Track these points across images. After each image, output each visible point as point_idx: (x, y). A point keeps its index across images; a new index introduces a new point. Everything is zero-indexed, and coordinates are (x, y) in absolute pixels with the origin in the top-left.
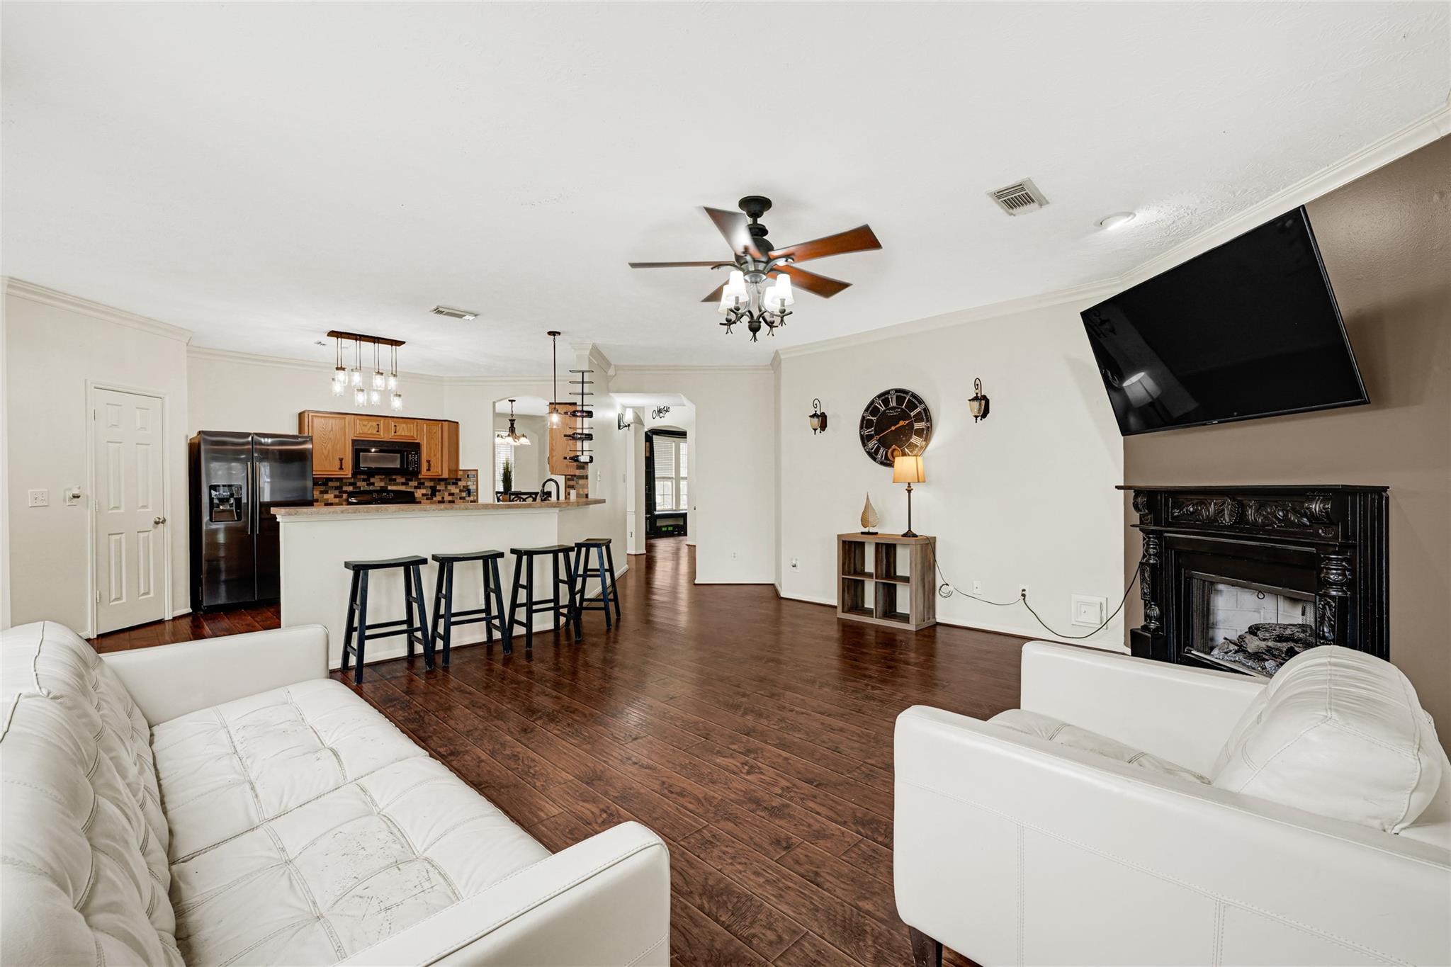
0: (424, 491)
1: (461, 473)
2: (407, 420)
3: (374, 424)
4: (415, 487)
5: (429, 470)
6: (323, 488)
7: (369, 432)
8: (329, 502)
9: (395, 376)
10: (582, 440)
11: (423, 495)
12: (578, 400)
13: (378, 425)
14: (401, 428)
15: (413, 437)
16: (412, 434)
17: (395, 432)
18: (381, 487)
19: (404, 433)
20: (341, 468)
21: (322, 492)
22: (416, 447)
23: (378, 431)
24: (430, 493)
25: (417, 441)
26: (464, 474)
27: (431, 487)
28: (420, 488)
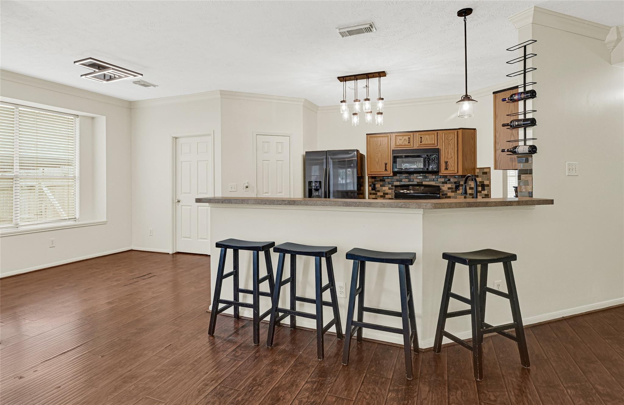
0: (449, 186)
1: (477, 171)
2: (429, 132)
3: (407, 138)
4: (443, 183)
5: (446, 169)
6: (381, 183)
7: (403, 144)
8: (386, 192)
10: (525, 127)
11: (449, 188)
12: (519, 81)
13: (409, 138)
14: (426, 138)
15: (434, 144)
16: (433, 143)
17: (421, 142)
18: (417, 182)
19: (429, 141)
20: (386, 170)
21: (381, 186)
22: (437, 151)
23: (409, 143)
24: (454, 187)
25: (437, 147)
26: (480, 172)
27: (455, 183)
28: (446, 183)
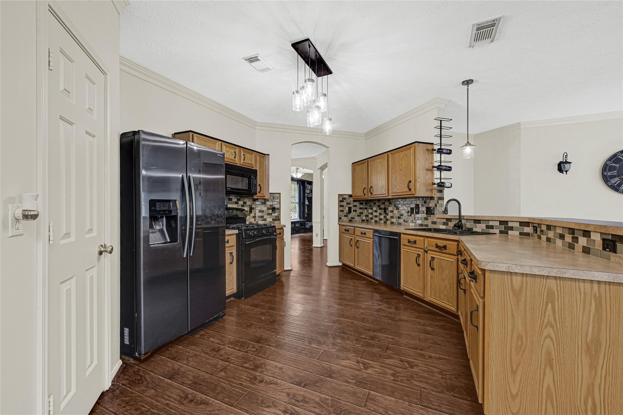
2: (249, 151)
5: (260, 192)
7: (230, 158)
9: (325, 95)
12: (436, 141)
13: (235, 152)
14: (247, 157)
16: (252, 163)
17: (244, 160)
19: (248, 162)
22: (256, 173)
23: (235, 158)
25: (255, 169)
26: (270, 197)
